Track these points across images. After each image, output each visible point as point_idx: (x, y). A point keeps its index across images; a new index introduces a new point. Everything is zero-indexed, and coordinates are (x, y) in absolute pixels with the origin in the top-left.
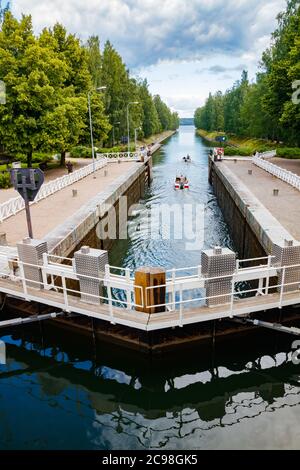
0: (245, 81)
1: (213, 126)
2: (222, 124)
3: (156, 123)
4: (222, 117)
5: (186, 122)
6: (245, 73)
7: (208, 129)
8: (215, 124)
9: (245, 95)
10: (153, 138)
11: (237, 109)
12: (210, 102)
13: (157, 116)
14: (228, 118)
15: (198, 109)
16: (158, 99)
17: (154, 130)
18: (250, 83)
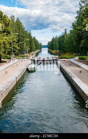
0: (66, 33)
1: (54, 48)
2: (58, 48)
3: (34, 47)
4: (58, 45)
5: (45, 47)
6: (66, 30)
7: (53, 49)
8: (55, 47)
9: (66, 37)
10: (33, 52)
11: (63, 42)
12: (53, 39)
13: (34, 44)
14: (60, 45)
15: (49, 42)
16: (34, 38)
17: (33, 49)
18: (67, 33)
